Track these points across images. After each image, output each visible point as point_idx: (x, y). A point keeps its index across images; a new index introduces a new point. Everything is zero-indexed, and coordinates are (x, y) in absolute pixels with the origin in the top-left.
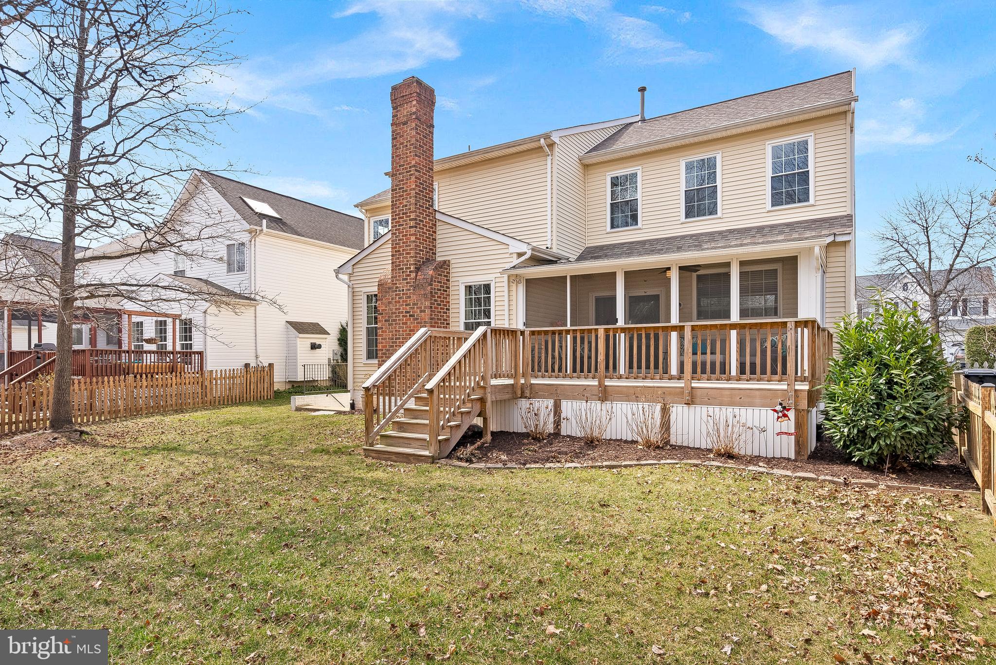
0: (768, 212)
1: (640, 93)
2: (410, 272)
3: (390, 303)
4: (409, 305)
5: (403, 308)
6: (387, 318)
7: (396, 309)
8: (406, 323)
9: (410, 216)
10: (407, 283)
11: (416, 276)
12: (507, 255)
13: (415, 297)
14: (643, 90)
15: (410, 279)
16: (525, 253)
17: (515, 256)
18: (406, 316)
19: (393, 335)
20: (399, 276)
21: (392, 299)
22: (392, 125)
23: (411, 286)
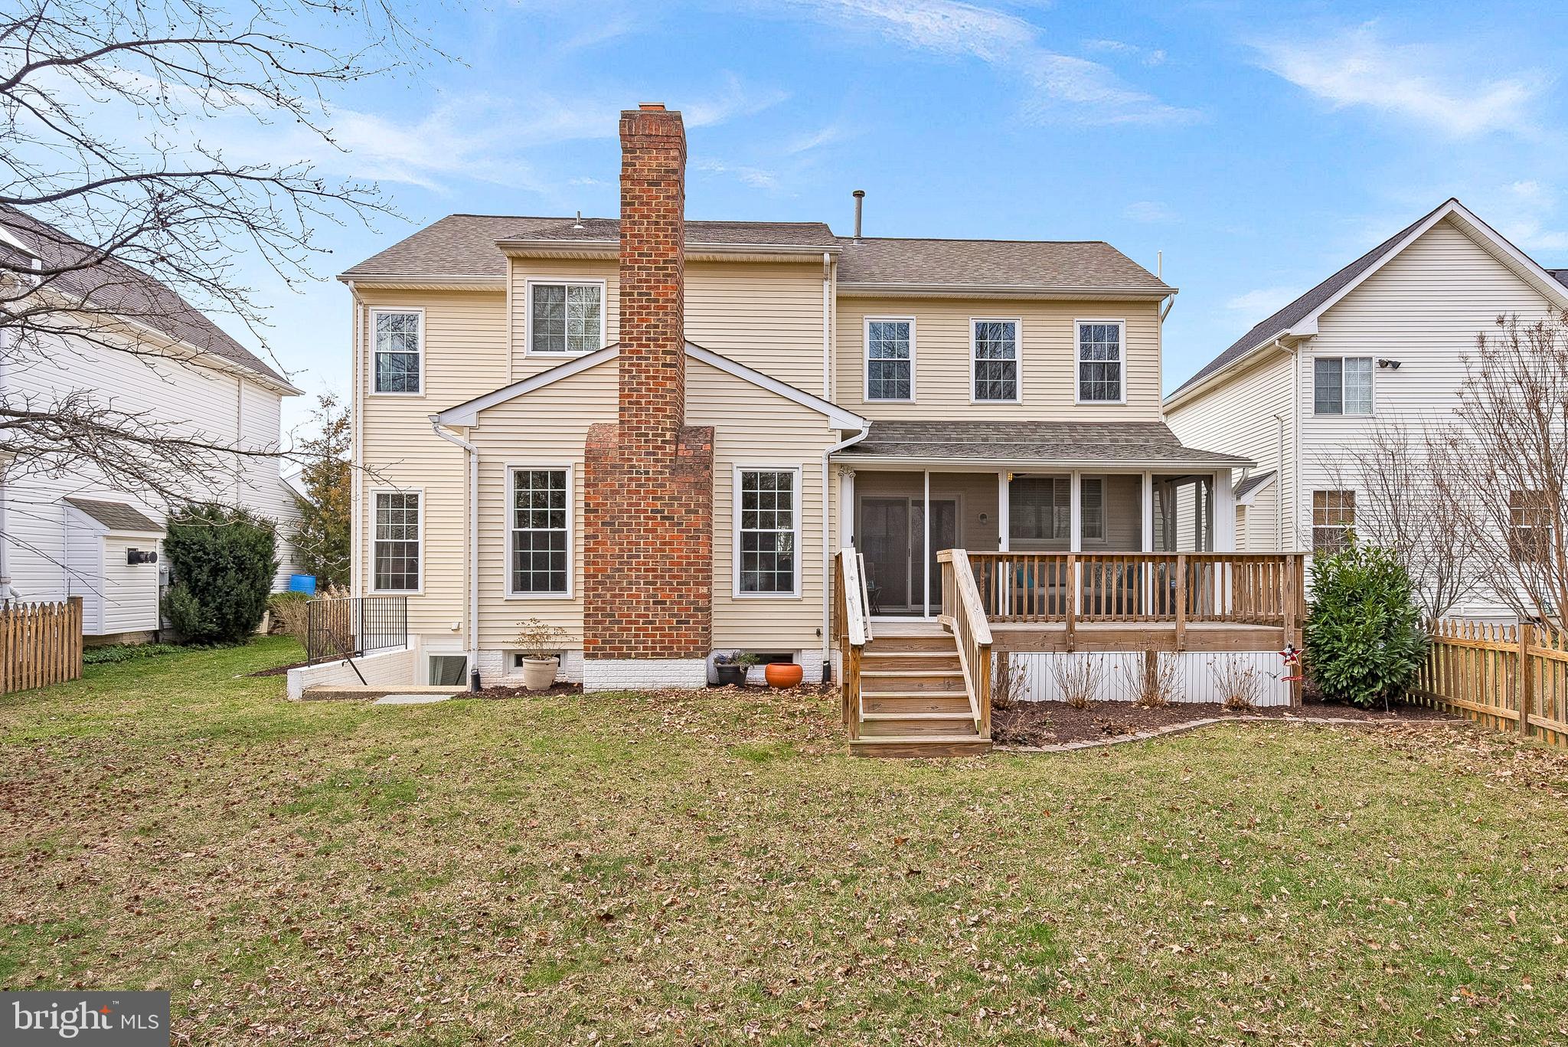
0: (1077, 405)
1: (855, 199)
2: (663, 442)
3: (615, 492)
4: (661, 498)
5: (648, 505)
6: (608, 519)
7: (630, 505)
8: (654, 531)
9: (665, 346)
10: (656, 461)
11: (677, 450)
12: (825, 432)
13: (674, 486)
14: (859, 195)
15: (664, 454)
16: (860, 432)
17: (839, 434)
18: (655, 518)
19: (622, 550)
20: (638, 447)
21: (622, 486)
22: (623, 178)
23: (666, 467)
